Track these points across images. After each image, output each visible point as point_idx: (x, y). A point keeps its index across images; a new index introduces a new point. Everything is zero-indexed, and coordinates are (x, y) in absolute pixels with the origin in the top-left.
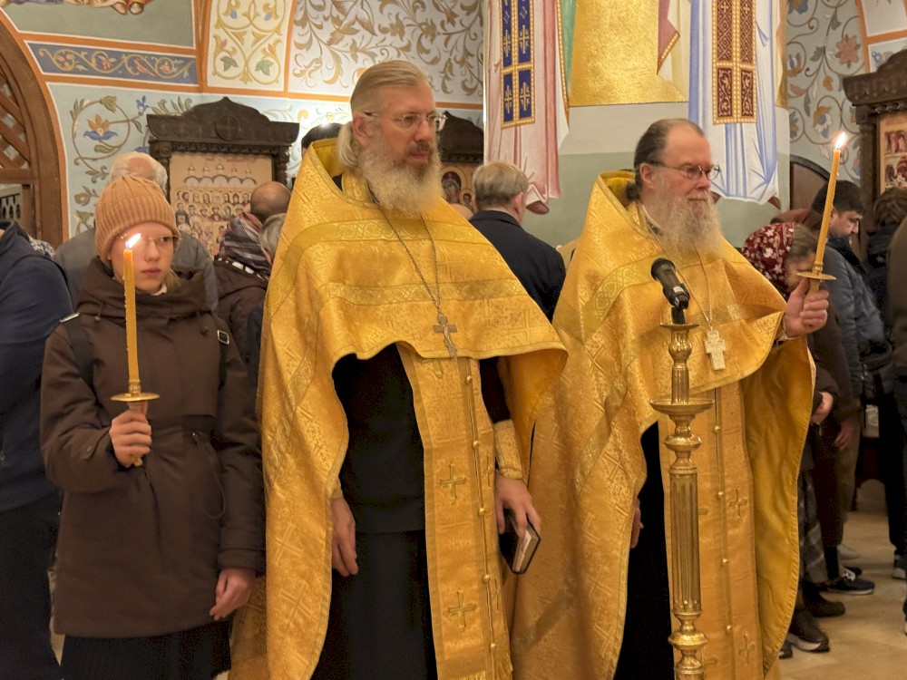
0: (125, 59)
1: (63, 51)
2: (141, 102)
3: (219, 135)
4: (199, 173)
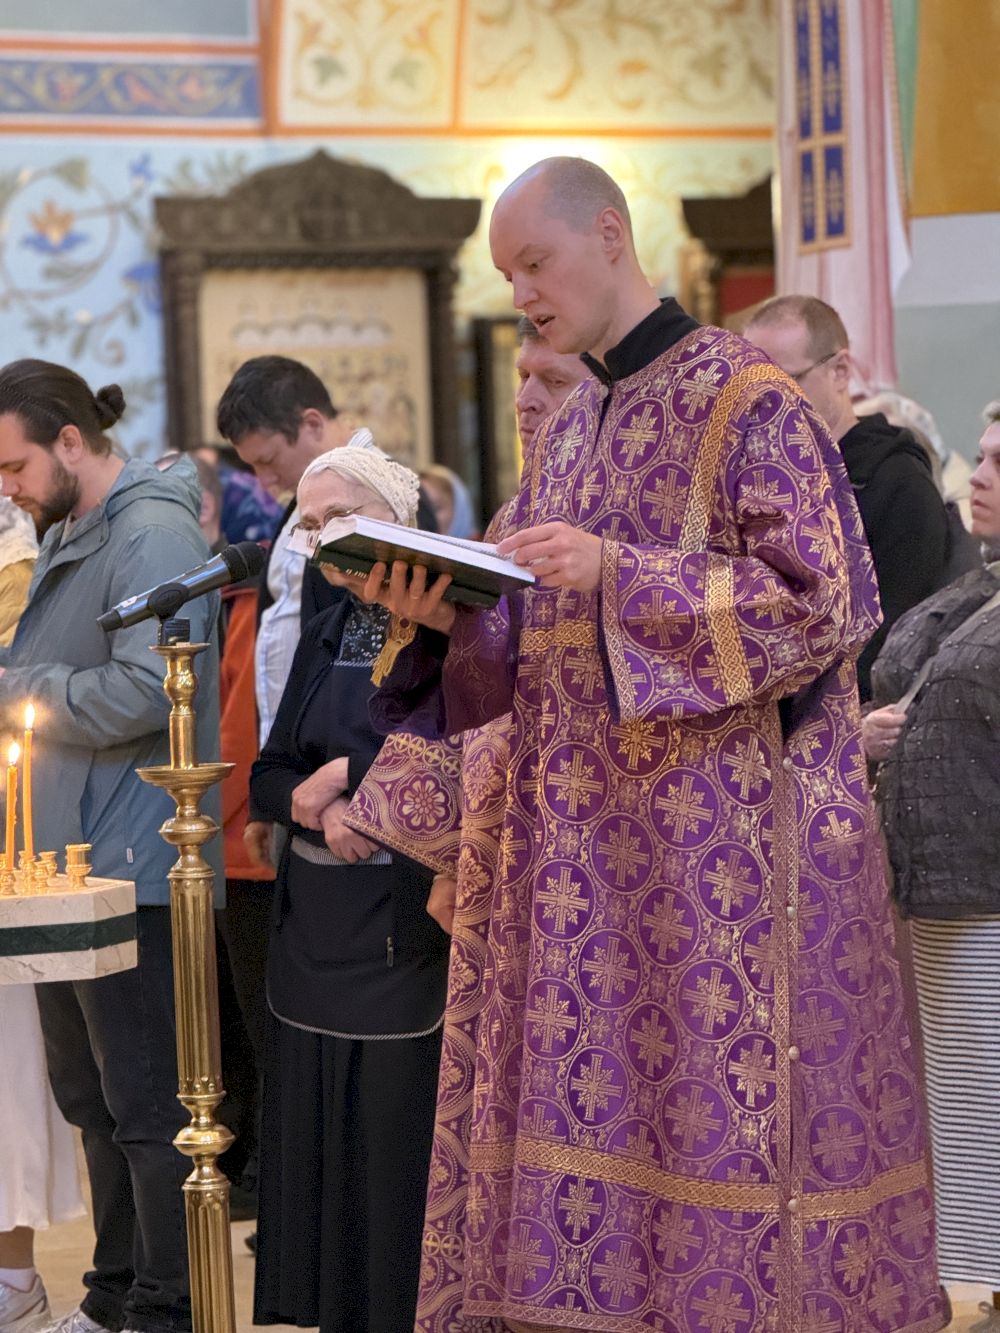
0: (106, 77)
2: (141, 168)
3: (308, 231)
4: (263, 316)
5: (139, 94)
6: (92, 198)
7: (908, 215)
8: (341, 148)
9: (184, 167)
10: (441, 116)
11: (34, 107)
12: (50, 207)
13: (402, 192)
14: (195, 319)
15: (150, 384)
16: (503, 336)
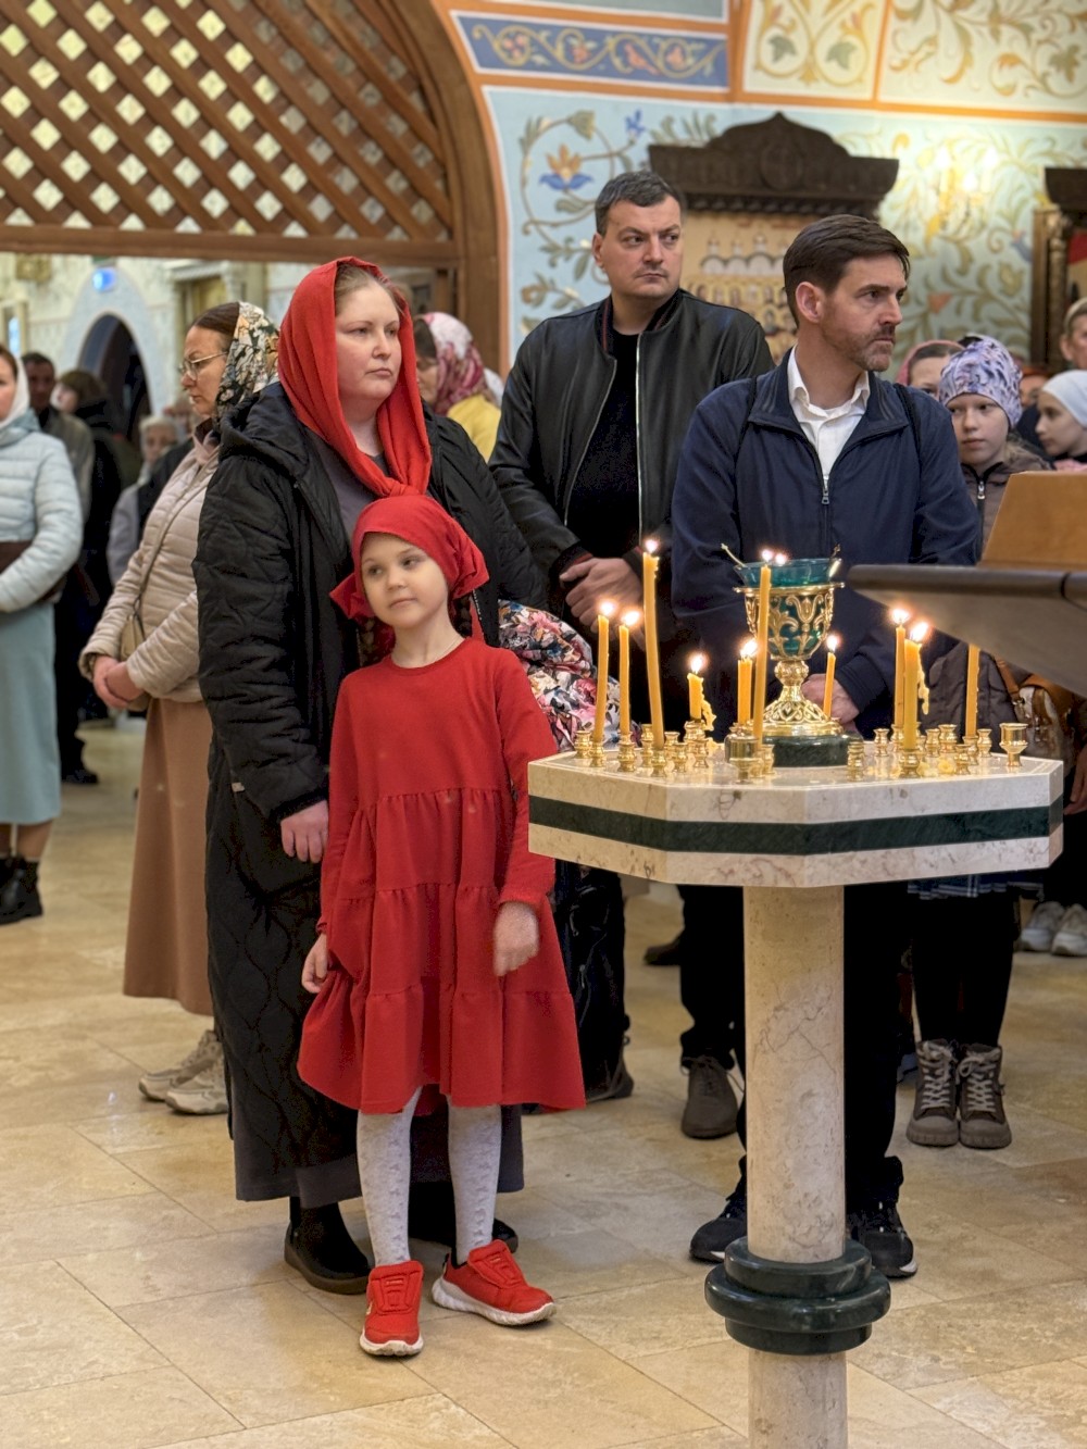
0: (611, 43)
1: (512, 29)
2: (633, 123)
4: (723, 250)
5: (633, 58)
6: (595, 146)
8: (795, 114)
9: (668, 123)
11: (555, 67)
12: (563, 151)
13: (840, 151)
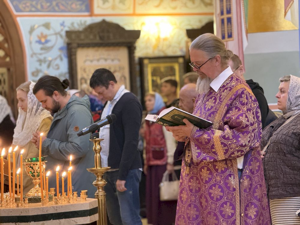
0: (54, 3)
1: (25, 2)
2: (62, 24)
3: (101, 38)
4: (91, 58)
5: (61, 7)
6: (51, 31)
7: (247, 33)
8: (108, 19)
9: (72, 24)
10: (131, 11)
11: (38, 11)
12: (42, 34)
13: (122, 29)
14: (76, 59)
15: (65, 74)
16: (146, 62)
